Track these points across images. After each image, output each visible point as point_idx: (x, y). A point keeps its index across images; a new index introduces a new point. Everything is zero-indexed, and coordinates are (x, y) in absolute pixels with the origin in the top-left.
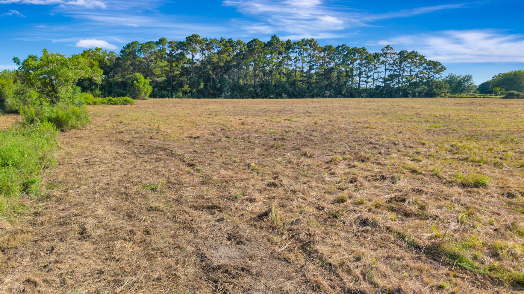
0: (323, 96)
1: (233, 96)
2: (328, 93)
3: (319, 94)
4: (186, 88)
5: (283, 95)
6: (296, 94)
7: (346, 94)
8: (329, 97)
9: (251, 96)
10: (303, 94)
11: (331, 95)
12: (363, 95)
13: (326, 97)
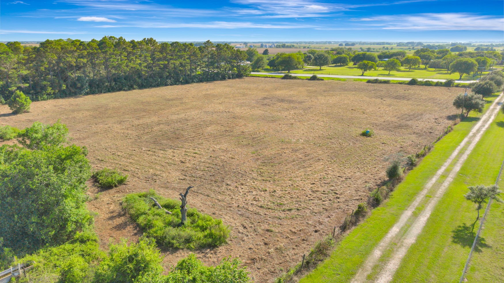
0: (166, 85)
1: (92, 92)
2: (169, 81)
3: (163, 83)
4: (49, 90)
5: (135, 87)
6: (144, 84)
7: (183, 81)
8: (171, 85)
9: (107, 90)
10: (150, 84)
11: (172, 83)
12: (195, 80)
13: (168, 85)
